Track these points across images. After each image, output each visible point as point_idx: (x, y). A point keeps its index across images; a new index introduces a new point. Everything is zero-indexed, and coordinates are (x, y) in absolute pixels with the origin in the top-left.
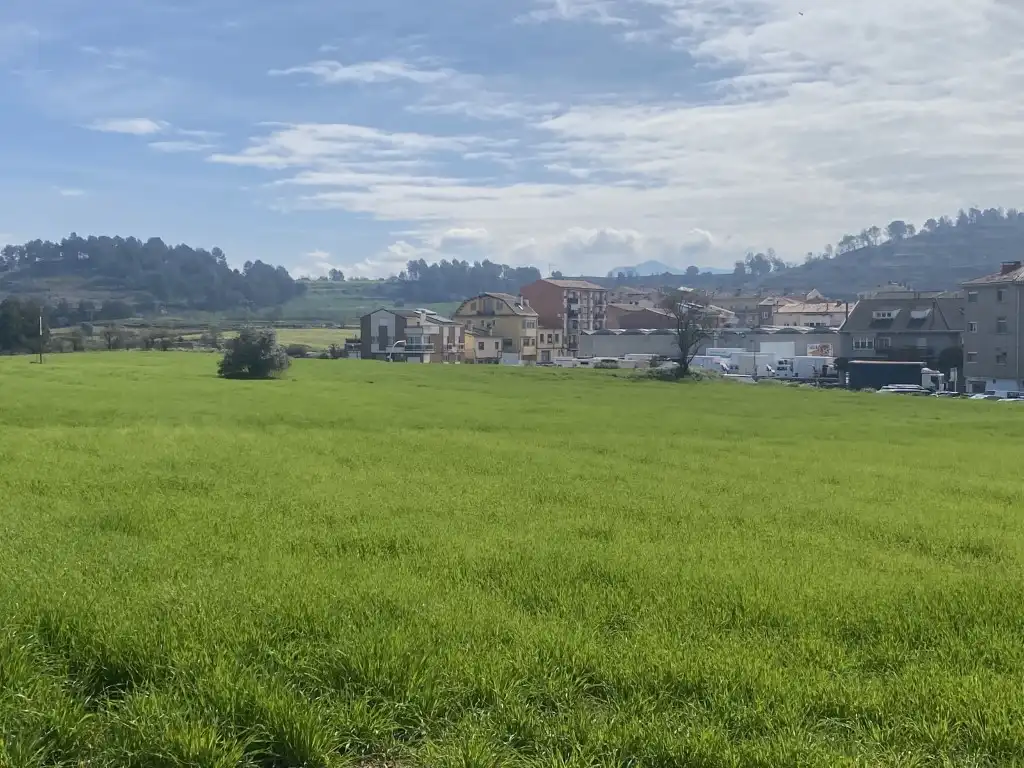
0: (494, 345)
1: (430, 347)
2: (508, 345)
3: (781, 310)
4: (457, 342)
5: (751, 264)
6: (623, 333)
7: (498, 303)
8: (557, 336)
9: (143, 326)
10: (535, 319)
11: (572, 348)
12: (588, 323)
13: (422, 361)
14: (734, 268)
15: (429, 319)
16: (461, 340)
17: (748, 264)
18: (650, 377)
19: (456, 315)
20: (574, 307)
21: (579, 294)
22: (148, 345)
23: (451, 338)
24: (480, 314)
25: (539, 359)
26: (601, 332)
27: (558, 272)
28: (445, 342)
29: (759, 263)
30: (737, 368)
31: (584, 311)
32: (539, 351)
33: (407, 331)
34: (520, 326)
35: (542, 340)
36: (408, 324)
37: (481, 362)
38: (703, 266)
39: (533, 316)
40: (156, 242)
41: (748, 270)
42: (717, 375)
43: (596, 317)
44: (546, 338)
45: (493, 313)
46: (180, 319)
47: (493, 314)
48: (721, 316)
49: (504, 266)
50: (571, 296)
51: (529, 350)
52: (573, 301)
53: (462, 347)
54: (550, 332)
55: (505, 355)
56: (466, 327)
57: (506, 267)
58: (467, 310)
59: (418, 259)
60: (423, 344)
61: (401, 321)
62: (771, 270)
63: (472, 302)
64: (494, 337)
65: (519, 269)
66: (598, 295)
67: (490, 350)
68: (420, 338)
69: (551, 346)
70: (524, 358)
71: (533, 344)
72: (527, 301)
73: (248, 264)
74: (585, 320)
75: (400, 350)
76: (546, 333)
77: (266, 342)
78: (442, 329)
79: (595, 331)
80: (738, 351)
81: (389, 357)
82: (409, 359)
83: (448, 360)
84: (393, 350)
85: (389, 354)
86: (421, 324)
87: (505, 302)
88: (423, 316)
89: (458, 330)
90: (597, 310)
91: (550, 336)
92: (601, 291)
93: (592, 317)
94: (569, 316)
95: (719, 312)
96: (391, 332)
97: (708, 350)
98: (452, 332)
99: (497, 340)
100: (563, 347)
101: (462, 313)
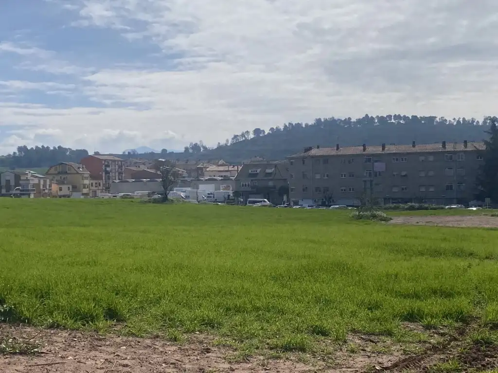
0: (67, 188)
1: (34, 190)
2: (75, 188)
3: (207, 170)
4: (48, 187)
5: (192, 148)
6: (134, 181)
7: (69, 167)
8: (100, 183)
10: (88, 175)
11: (107, 189)
12: (115, 176)
13: (29, 197)
14: (184, 150)
15: (32, 176)
16: (50, 186)
17: (190, 148)
18: (150, 202)
19: (47, 174)
20: (108, 169)
21: (110, 162)
23: (44, 186)
24: (59, 173)
25: (91, 195)
26: (122, 181)
27: (97, 152)
28: (41, 187)
29: (196, 147)
30: (189, 197)
31: (113, 171)
32: (91, 191)
33: (21, 182)
34: (81, 179)
35: (92, 185)
36: (22, 179)
37: (61, 197)
38: (169, 150)
39: (87, 173)
41: (191, 151)
42: (180, 200)
43: (119, 173)
44: (94, 184)
47: (66, 173)
48: (180, 173)
49: (69, 149)
50: (106, 163)
51: (85, 191)
52: (108, 166)
53: (51, 189)
54: (97, 182)
55: (74, 193)
56: (52, 180)
58: (52, 171)
59: (23, 145)
60: (30, 188)
61: (17, 177)
62: (202, 151)
63: (55, 167)
65: (77, 150)
66: (120, 162)
67: (65, 190)
68: (28, 186)
69: (97, 188)
70: (83, 194)
71: (88, 187)
72: (84, 166)
74: (114, 175)
75: (18, 192)
76: (94, 182)
78: (39, 181)
79: (119, 181)
80: (189, 189)
81: (12, 195)
82: (22, 196)
83: (43, 196)
84: (14, 192)
85: (12, 194)
86: (28, 178)
87: (73, 168)
88: (30, 175)
89: (48, 181)
90: (120, 170)
91: (96, 183)
92: (121, 161)
93: (117, 174)
94: (106, 174)
95: (179, 171)
96: (12, 183)
97: (175, 189)
98: (45, 182)
99: (69, 186)
100: (103, 189)
101: (50, 172)
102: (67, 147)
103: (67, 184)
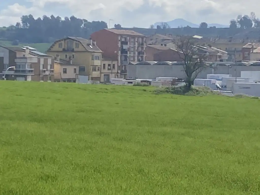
0: (73, 70)
1: (32, 71)
2: (82, 71)
3: (254, 51)
4: (49, 67)
5: (241, 22)
6: (156, 64)
7: (76, 43)
8: (114, 65)
10: (100, 54)
11: (123, 73)
12: (134, 57)
13: (26, 80)
14: (230, 24)
15: (31, 53)
16: (52, 66)
17: (238, 22)
18: (167, 92)
19: (49, 51)
20: (125, 47)
21: (128, 38)
23: (45, 66)
24: (64, 50)
25: (102, 80)
26: (142, 63)
27: (118, 25)
28: (41, 68)
29: (245, 21)
30: (225, 87)
31: (132, 49)
32: (103, 75)
33: (16, 61)
34: (91, 58)
35: (104, 68)
36: (18, 56)
37: (64, 81)
38: (210, 23)
39: (99, 52)
41: (239, 26)
42: (209, 91)
43: (139, 53)
44: (107, 66)
45: (73, 49)
47: (73, 51)
48: (219, 54)
50: (123, 40)
51: (95, 74)
52: (126, 43)
53: (52, 71)
54: (110, 62)
55: (79, 76)
56: (55, 59)
57: (85, 21)
58: (56, 48)
59: (28, 15)
60: (27, 69)
61: (13, 55)
62: (253, 26)
63: (59, 42)
64: (73, 65)
65: (94, 22)
66: (140, 40)
67: (71, 74)
68: (25, 65)
69: (110, 71)
70: (92, 79)
71: (98, 70)
72: (95, 43)
74: (132, 55)
75: (12, 73)
76: (107, 63)
78: (39, 60)
79: (138, 63)
80: (227, 76)
81: (4, 77)
82: (17, 78)
83: (43, 79)
84: (6, 72)
85: (4, 75)
86: (26, 56)
87: (81, 43)
88: (28, 51)
89: (50, 60)
90: (140, 49)
91: (109, 65)
92: (142, 38)
93: (136, 53)
94: (122, 53)
95: (218, 52)
96: (6, 62)
97: (208, 75)
98: (46, 61)
99: (75, 67)
100: (118, 73)
101: (53, 49)
102: (82, 19)
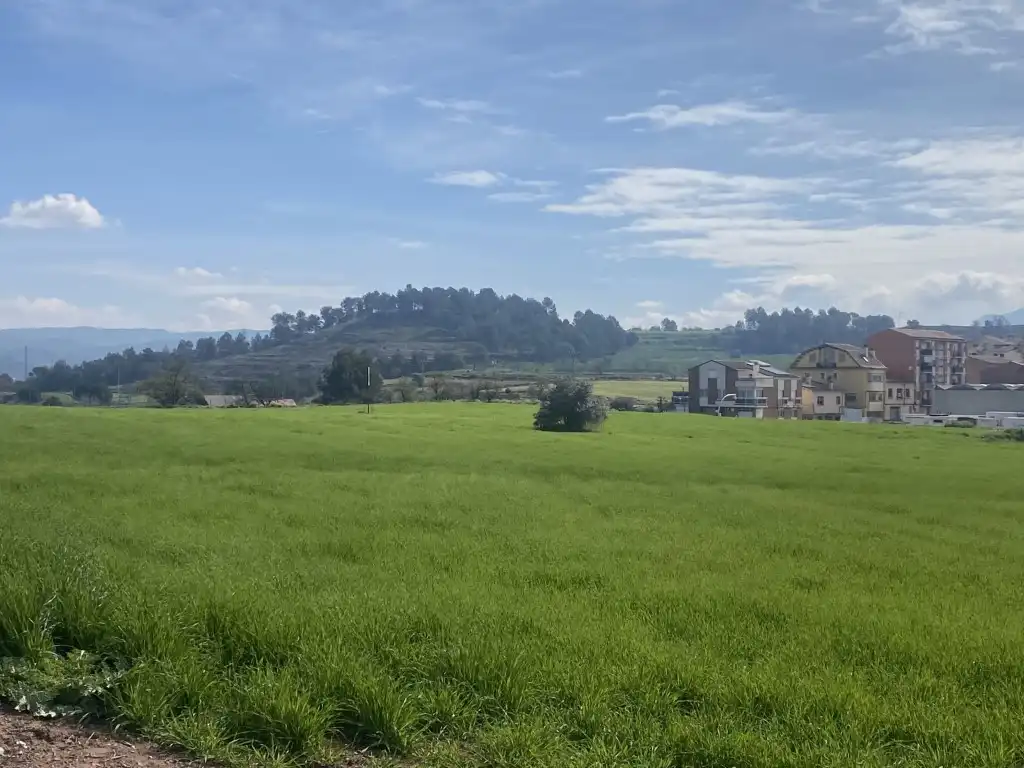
0: (835, 399)
1: (764, 402)
2: (851, 400)
4: (793, 396)
6: (984, 389)
7: (840, 355)
8: (908, 390)
9: (472, 377)
10: (883, 372)
11: (925, 404)
12: (945, 376)
13: (754, 415)
15: (762, 371)
16: (798, 393)
18: (1008, 438)
19: (793, 367)
20: (928, 359)
21: (934, 345)
22: (474, 395)
23: (786, 392)
24: (819, 366)
25: (887, 417)
26: (958, 387)
27: (914, 321)
28: (780, 397)
31: (940, 363)
32: (887, 407)
33: (738, 384)
34: (866, 379)
35: (890, 395)
36: (740, 376)
37: (820, 418)
39: (880, 369)
40: (488, 293)
43: (954, 370)
44: (895, 394)
45: (835, 364)
46: (508, 371)
47: (834, 367)
49: (852, 313)
50: (924, 347)
51: (874, 406)
52: (928, 352)
53: (799, 401)
54: (900, 386)
55: (849, 411)
56: (804, 380)
57: (855, 315)
58: (805, 362)
59: (757, 308)
60: (756, 398)
61: (731, 373)
63: (811, 353)
65: (870, 318)
66: (956, 345)
67: (831, 404)
68: (753, 392)
69: (902, 402)
70: (870, 414)
71: (880, 399)
72: (874, 353)
73: (578, 314)
74: (941, 373)
75: (731, 404)
76: (895, 387)
77: (582, 394)
78: (776, 383)
79: (951, 386)
81: (717, 411)
82: (740, 414)
83: (782, 415)
84: (722, 403)
85: (717, 408)
86: (753, 377)
87: (848, 353)
88: (757, 369)
89: (794, 383)
90: (956, 363)
91: (899, 391)
92: (959, 342)
93: (949, 371)
94: (922, 369)
96: (721, 385)
98: (788, 385)
99: (839, 394)
100: (915, 404)
101: (799, 365)
102: (848, 312)
103: (836, 390)
